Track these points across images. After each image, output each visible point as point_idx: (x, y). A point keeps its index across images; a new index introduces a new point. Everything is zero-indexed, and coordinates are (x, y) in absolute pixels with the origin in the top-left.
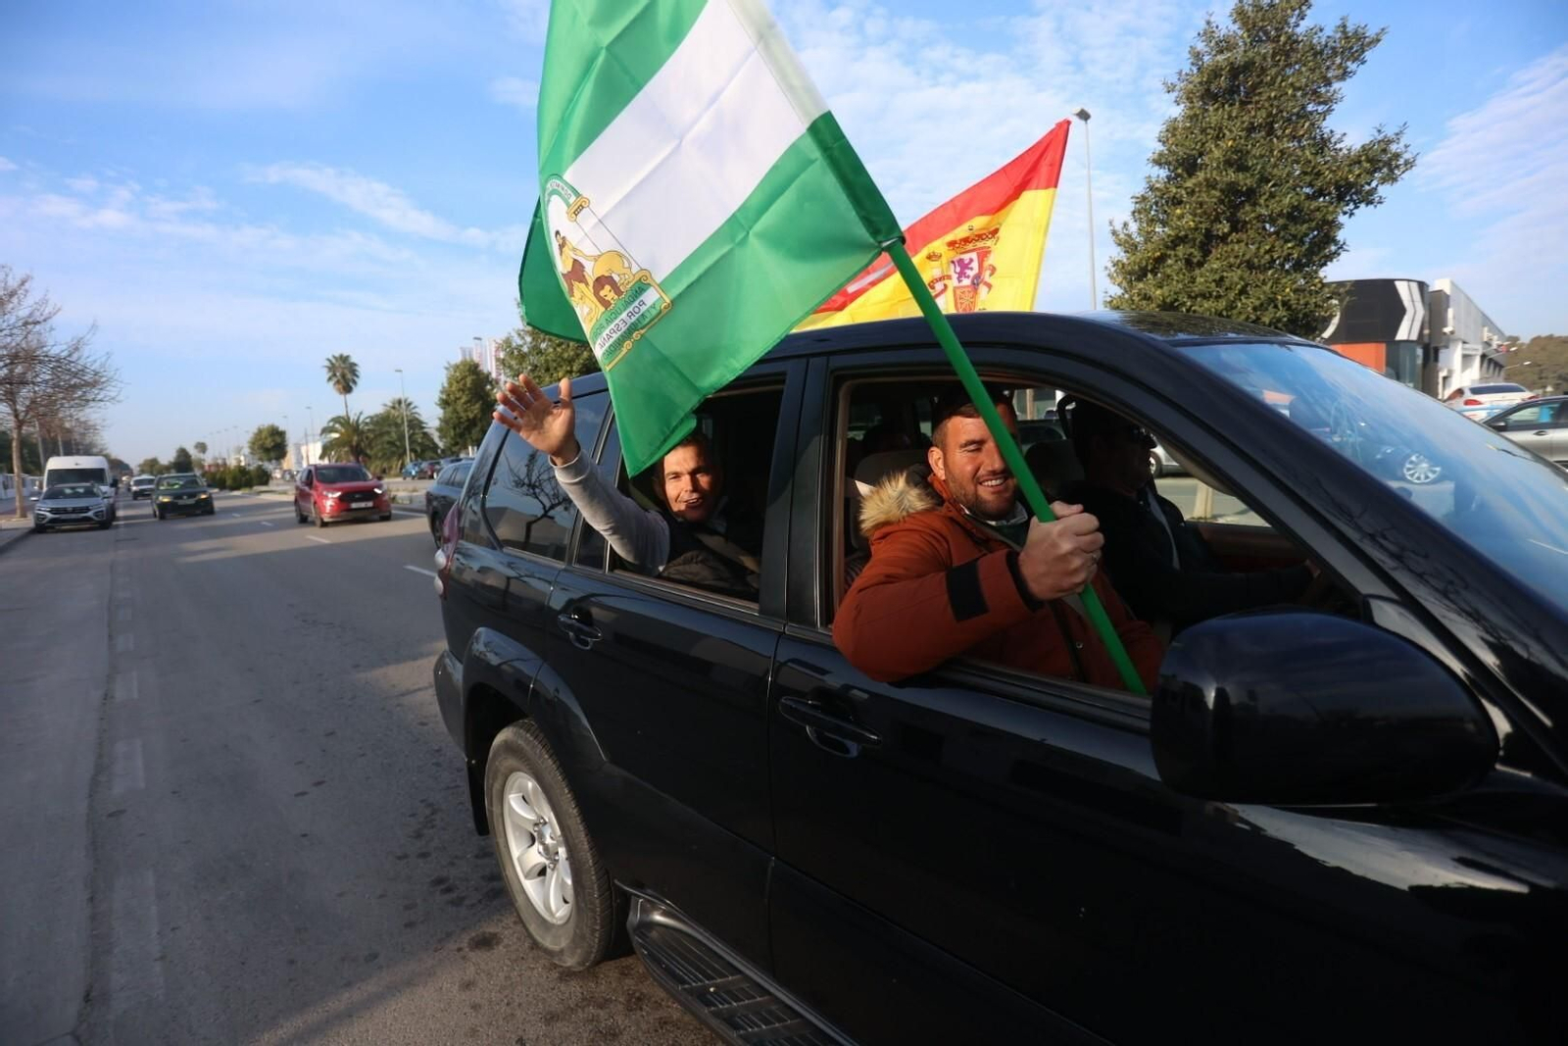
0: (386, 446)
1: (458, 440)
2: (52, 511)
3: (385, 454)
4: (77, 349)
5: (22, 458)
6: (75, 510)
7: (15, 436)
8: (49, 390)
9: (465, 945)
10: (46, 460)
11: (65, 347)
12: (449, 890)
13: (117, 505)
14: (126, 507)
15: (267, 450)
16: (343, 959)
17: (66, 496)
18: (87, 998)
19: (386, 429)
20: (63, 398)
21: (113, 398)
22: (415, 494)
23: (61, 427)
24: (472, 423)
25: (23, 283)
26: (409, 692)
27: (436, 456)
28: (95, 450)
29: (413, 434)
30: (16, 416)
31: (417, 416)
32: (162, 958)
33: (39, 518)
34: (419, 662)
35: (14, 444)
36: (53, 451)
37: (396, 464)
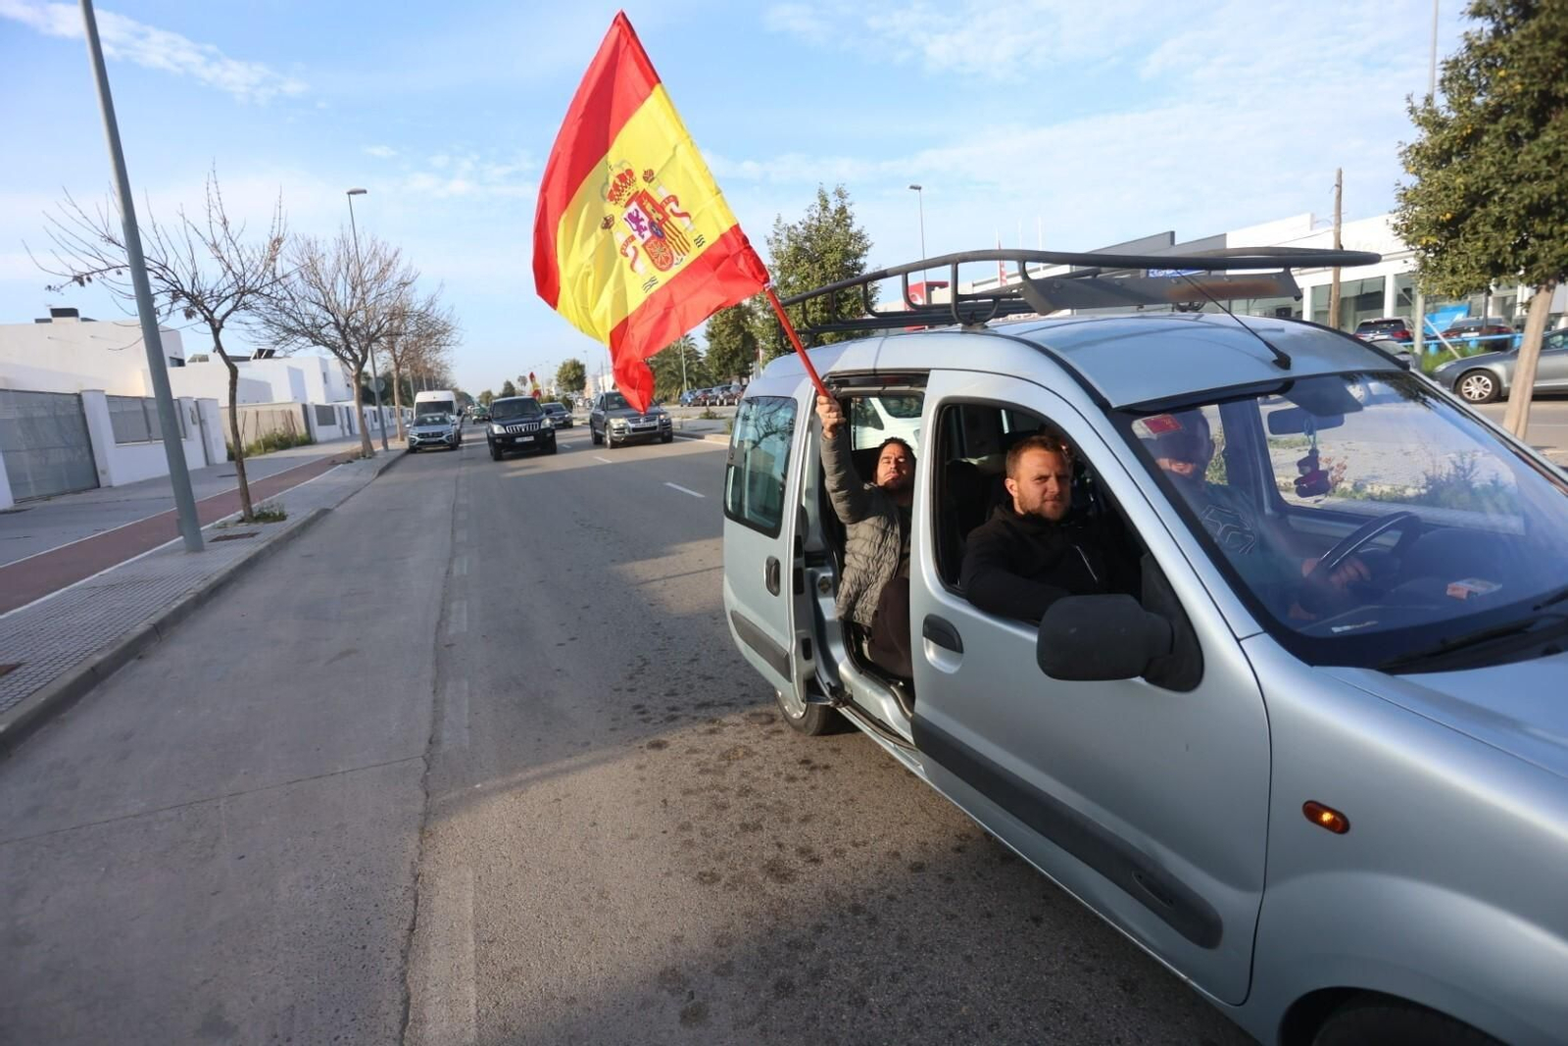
0: (666, 375)
1: (723, 370)
2: (419, 435)
3: (666, 383)
4: (431, 304)
5: (400, 393)
6: (434, 435)
7: (395, 376)
8: (415, 339)
9: (645, 745)
10: (415, 395)
11: (423, 304)
12: (643, 713)
13: (462, 431)
14: (470, 432)
15: (570, 382)
16: (569, 743)
17: (428, 424)
18: (430, 742)
19: (667, 360)
20: (424, 344)
21: (457, 342)
22: (685, 420)
23: (425, 368)
24: (735, 353)
25: (396, 255)
26: (647, 582)
27: (710, 385)
28: (447, 385)
29: (689, 364)
30: (396, 360)
31: (693, 347)
32: (469, 727)
33: (412, 441)
34: (659, 560)
35: (395, 383)
36: (420, 388)
37: (675, 393)
